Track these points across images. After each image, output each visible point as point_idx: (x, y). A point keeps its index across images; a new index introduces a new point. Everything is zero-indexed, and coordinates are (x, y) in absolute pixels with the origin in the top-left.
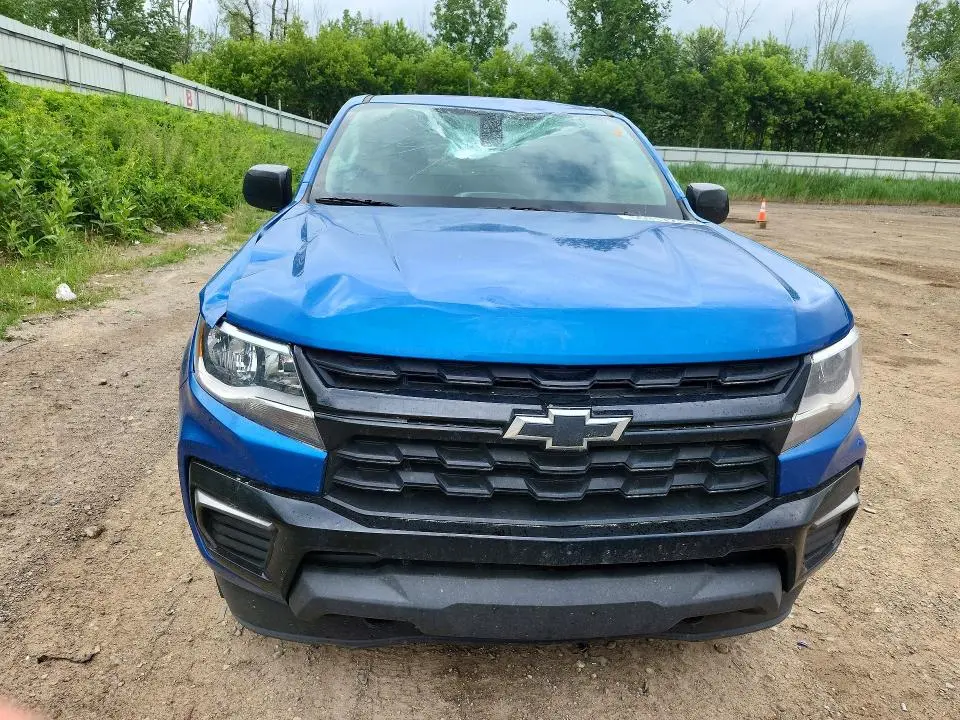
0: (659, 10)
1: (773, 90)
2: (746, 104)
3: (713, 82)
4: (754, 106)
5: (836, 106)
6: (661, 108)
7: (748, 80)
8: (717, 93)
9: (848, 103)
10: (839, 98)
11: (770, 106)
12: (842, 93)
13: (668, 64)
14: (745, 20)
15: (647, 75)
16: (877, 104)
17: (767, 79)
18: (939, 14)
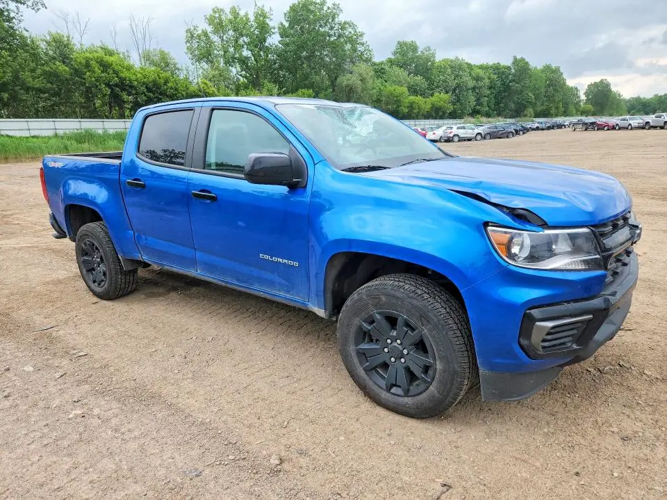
0: (12, 15)
1: (122, 80)
2: (107, 89)
3: (77, 72)
4: (112, 90)
5: (165, 90)
6: (40, 91)
7: (103, 72)
8: (83, 81)
9: (171, 88)
10: (166, 85)
11: (123, 90)
12: (166, 82)
13: (35, 56)
14: (82, 29)
15: (21, 67)
16: (188, 89)
17: (116, 72)
18: (199, 36)
